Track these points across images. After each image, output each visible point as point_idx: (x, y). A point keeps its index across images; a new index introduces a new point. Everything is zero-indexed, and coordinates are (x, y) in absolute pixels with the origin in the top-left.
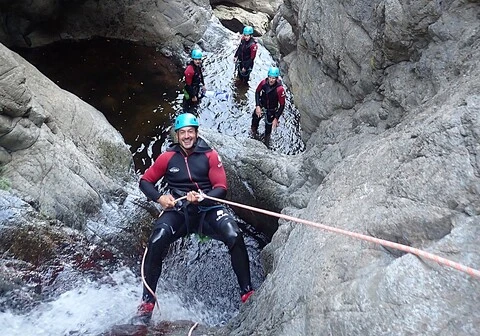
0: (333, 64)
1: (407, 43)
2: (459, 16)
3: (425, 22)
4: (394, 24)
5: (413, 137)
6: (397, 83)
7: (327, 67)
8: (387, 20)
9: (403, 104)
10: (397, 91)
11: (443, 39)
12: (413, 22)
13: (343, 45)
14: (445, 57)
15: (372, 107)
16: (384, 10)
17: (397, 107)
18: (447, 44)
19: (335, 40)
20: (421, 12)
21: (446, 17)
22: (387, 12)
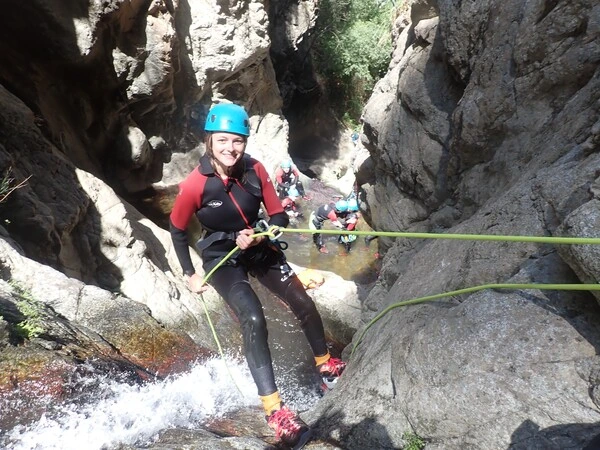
0: (410, 179)
1: (482, 144)
2: (532, 108)
3: (501, 119)
4: (471, 126)
5: (488, 214)
6: (471, 183)
7: (404, 183)
8: (464, 124)
9: (476, 201)
10: (471, 190)
11: (516, 132)
12: (489, 122)
13: (420, 159)
14: (517, 148)
15: (446, 211)
16: (461, 116)
17: (470, 205)
18: (520, 137)
19: (413, 157)
20: (498, 110)
21: (521, 111)
22: (464, 116)
